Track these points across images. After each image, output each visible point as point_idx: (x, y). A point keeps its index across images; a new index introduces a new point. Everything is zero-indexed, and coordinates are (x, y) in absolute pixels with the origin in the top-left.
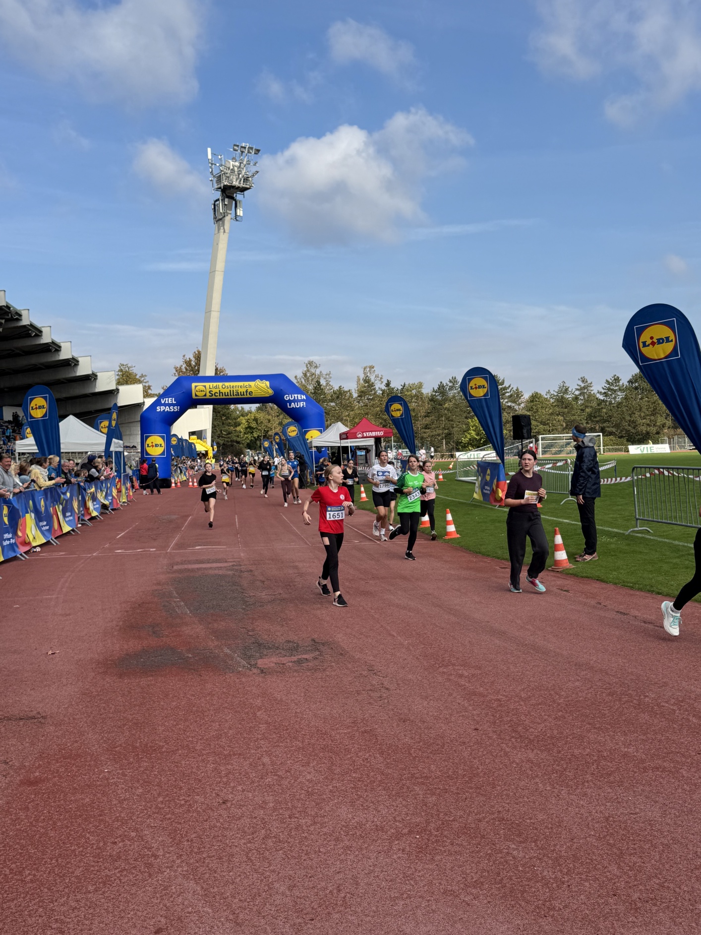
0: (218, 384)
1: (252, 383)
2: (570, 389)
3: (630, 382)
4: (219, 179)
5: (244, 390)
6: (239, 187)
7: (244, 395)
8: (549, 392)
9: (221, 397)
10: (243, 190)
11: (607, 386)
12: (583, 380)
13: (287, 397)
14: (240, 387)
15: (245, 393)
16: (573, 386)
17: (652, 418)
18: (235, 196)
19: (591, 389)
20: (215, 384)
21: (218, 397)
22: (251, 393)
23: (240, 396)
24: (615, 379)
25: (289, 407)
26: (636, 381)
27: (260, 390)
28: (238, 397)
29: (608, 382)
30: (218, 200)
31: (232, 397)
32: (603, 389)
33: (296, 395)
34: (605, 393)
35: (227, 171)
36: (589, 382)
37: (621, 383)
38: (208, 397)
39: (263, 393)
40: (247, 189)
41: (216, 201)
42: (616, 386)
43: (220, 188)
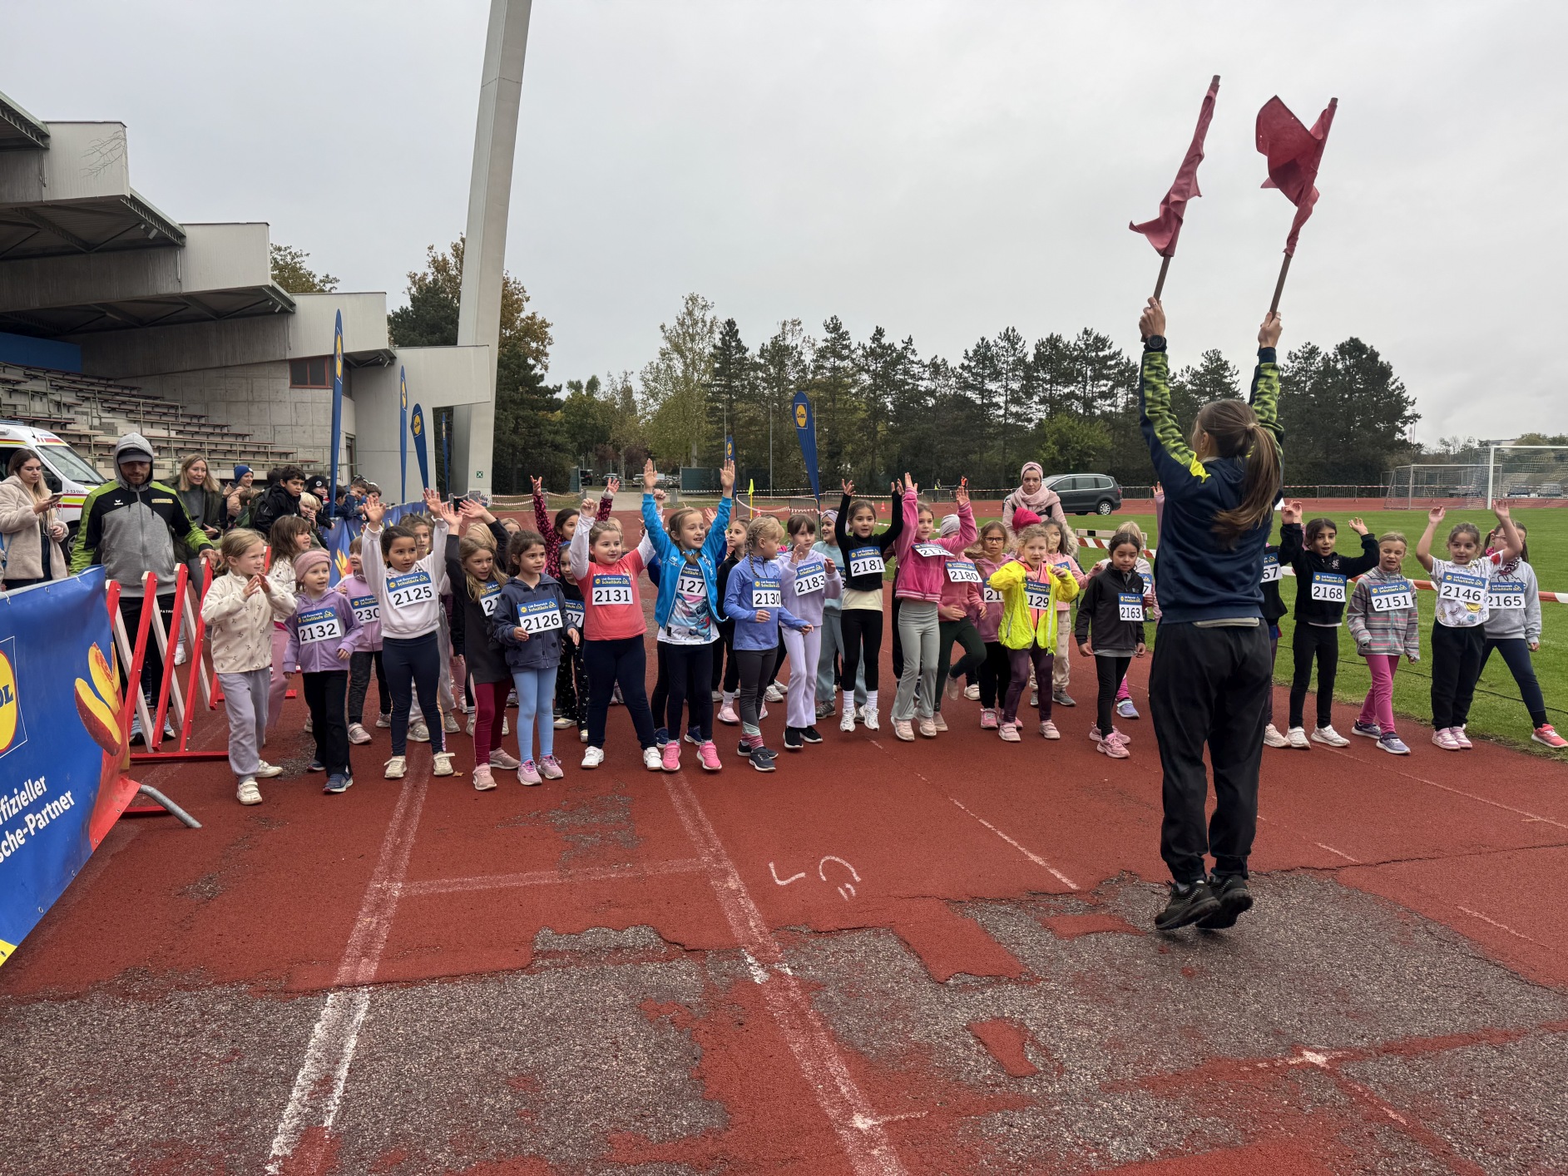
42: (1312, 364)
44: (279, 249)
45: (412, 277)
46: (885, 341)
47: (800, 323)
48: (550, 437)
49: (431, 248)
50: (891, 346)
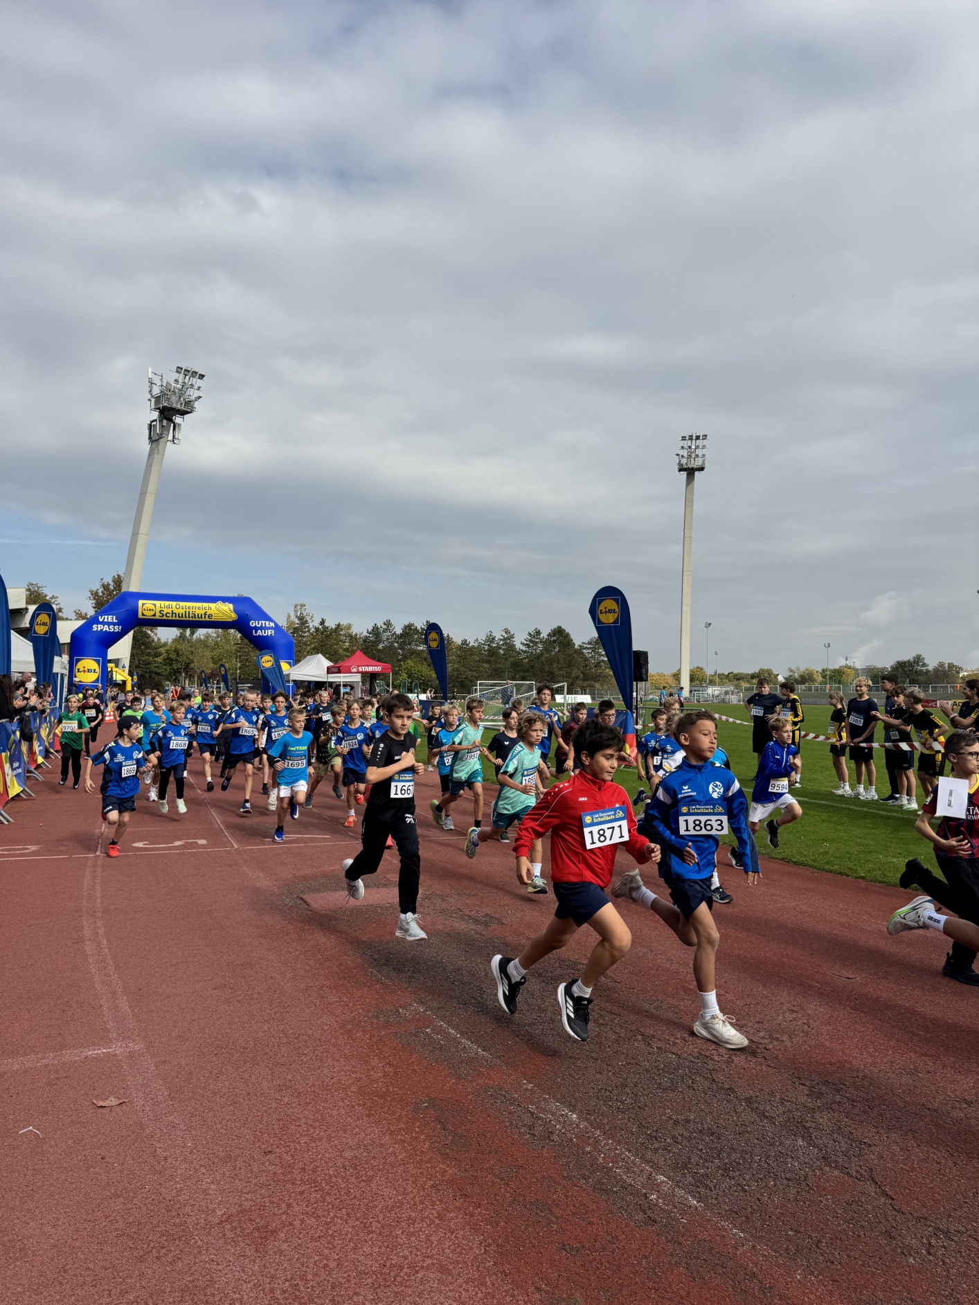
0: (171, 603)
1: (213, 605)
2: (496, 639)
3: (549, 635)
4: (158, 399)
5: (203, 612)
6: (179, 410)
7: (201, 617)
8: (477, 640)
9: (174, 618)
10: (183, 413)
11: (530, 638)
12: (507, 631)
13: (253, 624)
14: (198, 608)
15: (203, 616)
16: (498, 635)
17: (569, 670)
18: (174, 418)
19: (514, 640)
20: (167, 603)
21: (170, 618)
22: (210, 616)
23: (197, 619)
24: (536, 632)
25: (254, 634)
26: (554, 635)
27: (223, 613)
28: (194, 619)
29: (530, 634)
30: (156, 420)
31: (187, 619)
32: (526, 640)
33: (263, 622)
34: (527, 644)
35: (167, 393)
36: (512, 633)
37: (542, 636)
38: (157, 617)
39: (224, 617)
40: (188, 413)
41: (153, 421)
42: (538, 638)
43: (159, 409)
44: (32, 584)
45: (91, 592)
46: (326, 624)
47: (304, 606)
48: (154, 670)
49: (102, 579)
50: (327, 627)
